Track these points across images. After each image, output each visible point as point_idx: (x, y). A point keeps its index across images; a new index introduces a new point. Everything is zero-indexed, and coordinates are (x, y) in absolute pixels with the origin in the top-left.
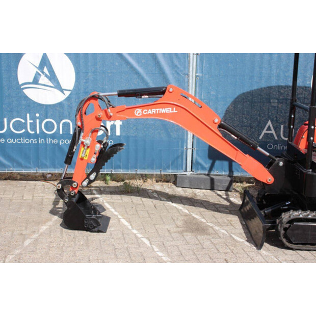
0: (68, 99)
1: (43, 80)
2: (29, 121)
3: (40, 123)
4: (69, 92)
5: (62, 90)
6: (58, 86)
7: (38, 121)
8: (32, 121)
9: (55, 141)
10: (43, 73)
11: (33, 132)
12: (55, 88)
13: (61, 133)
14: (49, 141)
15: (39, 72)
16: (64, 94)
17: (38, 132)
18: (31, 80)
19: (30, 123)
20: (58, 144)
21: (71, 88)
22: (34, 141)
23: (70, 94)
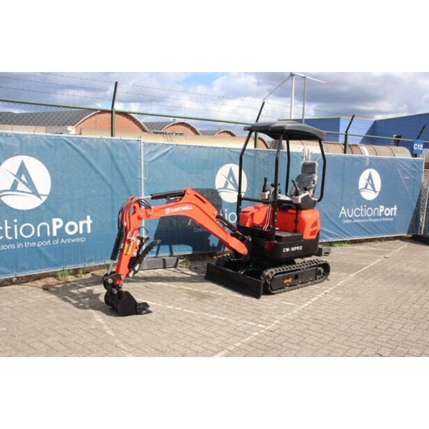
0: (45, 203)
1: (21, 187)
2: (7, 228)
3: (19, 228)
4: (46, 197)
5: (39, 196)
6: (35, 192)
7: (16, 226)
8: (10, 227)
9: (33, 244)
10: (21, 180)
11: (11, 238)
12: (33, 193)
13: (39, 235)
14: (27, 244)
15: (17, 179)
16: (41, 199)
17: (16, 237)
18: (9, 188)
19: (9, 229)
20: (36, 247)
21: (48, 193)
22: (13, 246)
23: (47, 200)
